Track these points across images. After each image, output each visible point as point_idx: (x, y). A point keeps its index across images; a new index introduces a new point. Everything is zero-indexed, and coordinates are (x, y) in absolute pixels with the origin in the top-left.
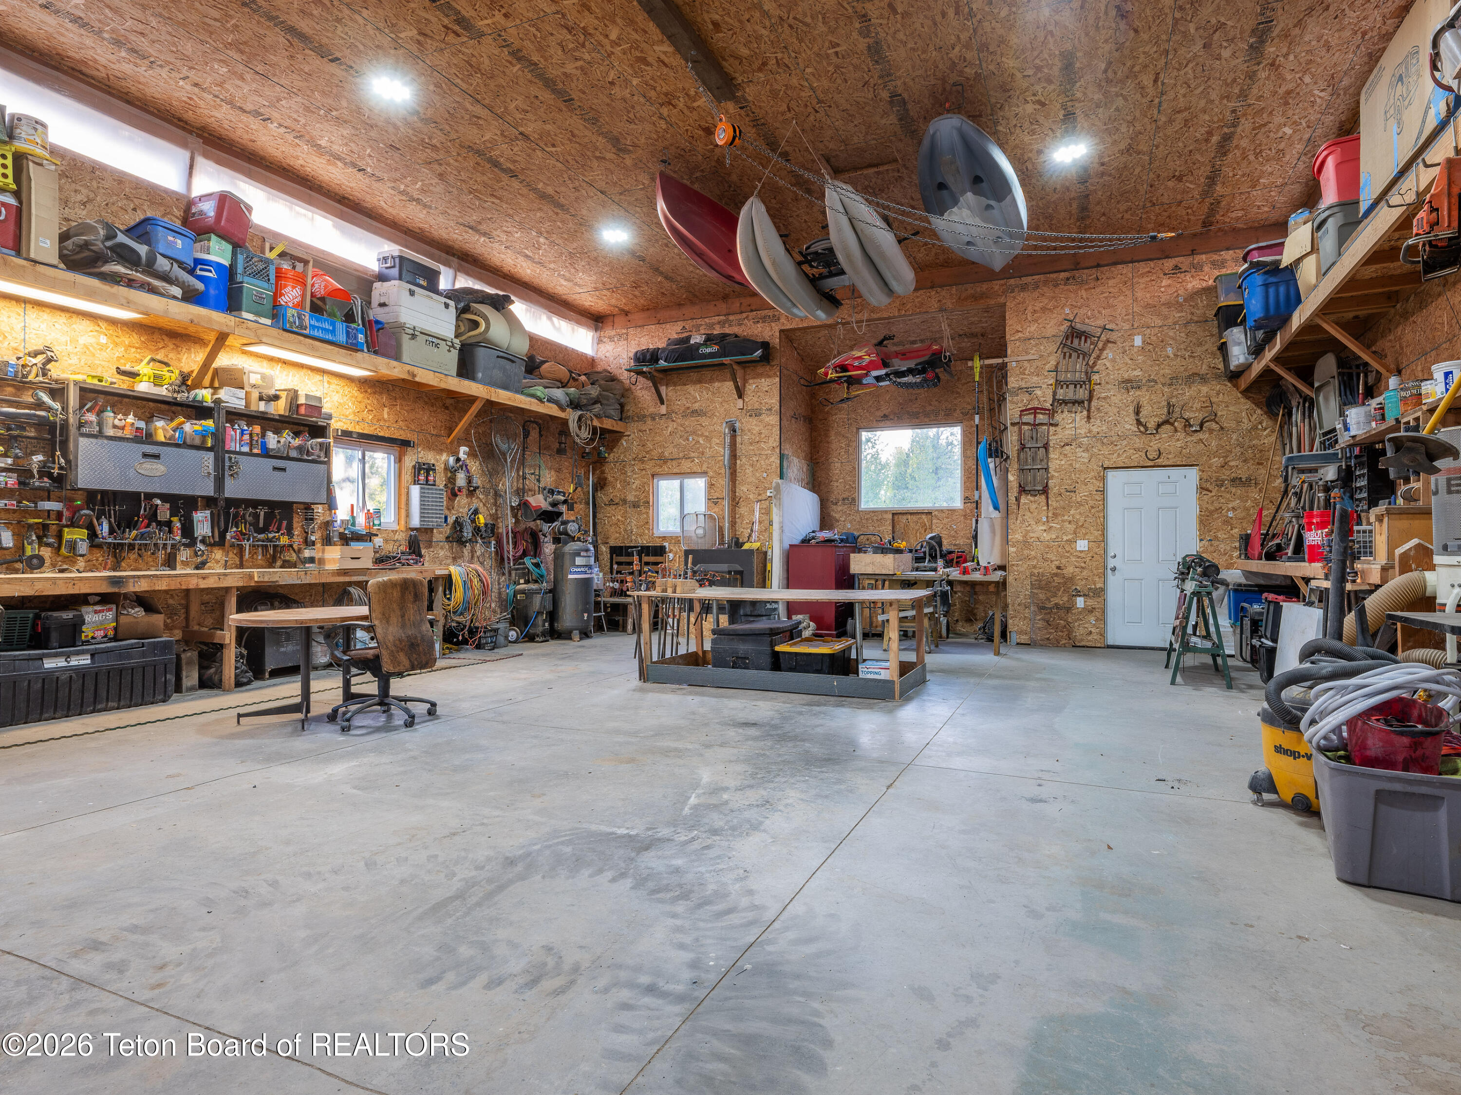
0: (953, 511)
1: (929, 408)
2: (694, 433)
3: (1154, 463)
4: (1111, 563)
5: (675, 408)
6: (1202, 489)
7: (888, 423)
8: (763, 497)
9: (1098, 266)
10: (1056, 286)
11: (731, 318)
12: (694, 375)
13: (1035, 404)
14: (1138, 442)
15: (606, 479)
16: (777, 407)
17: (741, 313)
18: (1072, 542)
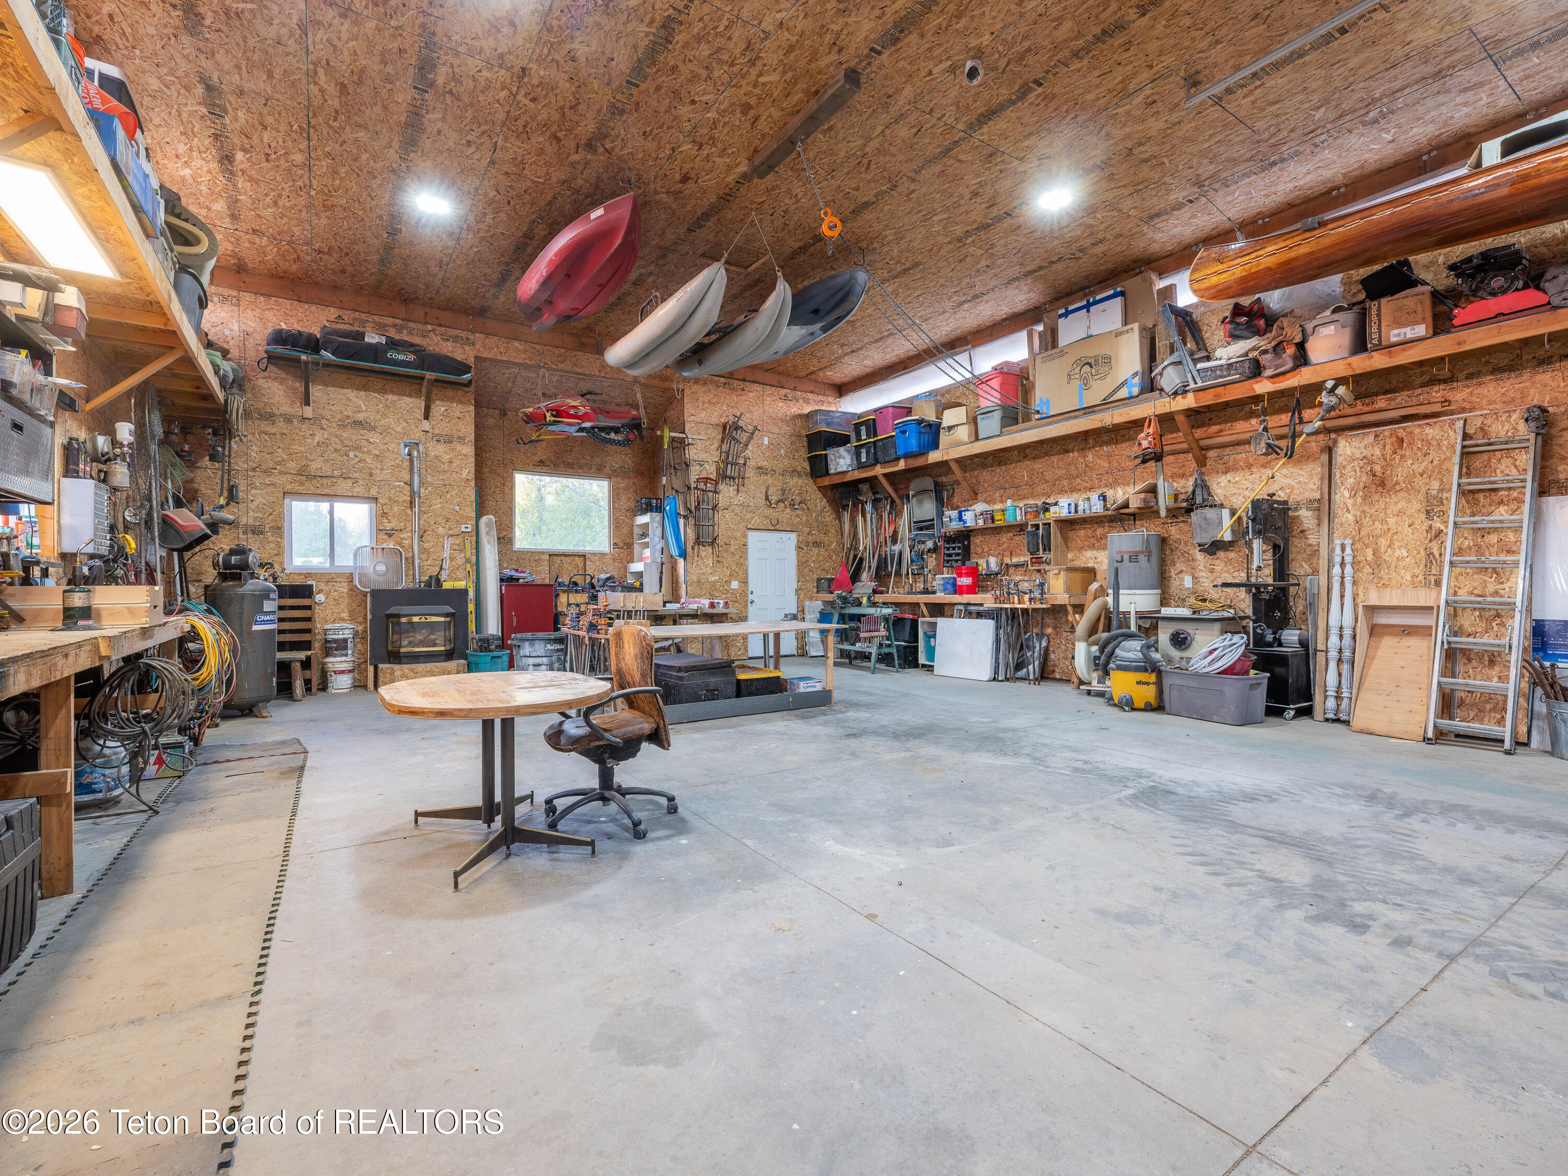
0: (603, 555)
1: (582, 461)
2: (358, 448)
3: (774, 527)
4: (751, 597)
5: (326, 413)
6: (799, 548)
7: (545, 469)
8: (456, 531)
9: (744, 380)
10: (718, 387)
11: (411, 325)
12: (358, 380)
13: (704, 475)
14: (768, 512)
15: (196, 491)
16: (472, 437)
17: (426, 323)
18: (728, 582)
